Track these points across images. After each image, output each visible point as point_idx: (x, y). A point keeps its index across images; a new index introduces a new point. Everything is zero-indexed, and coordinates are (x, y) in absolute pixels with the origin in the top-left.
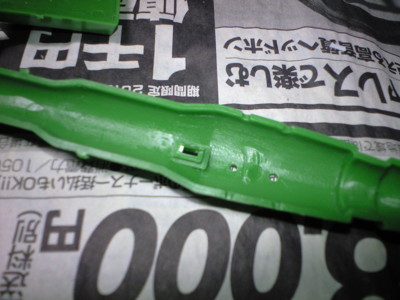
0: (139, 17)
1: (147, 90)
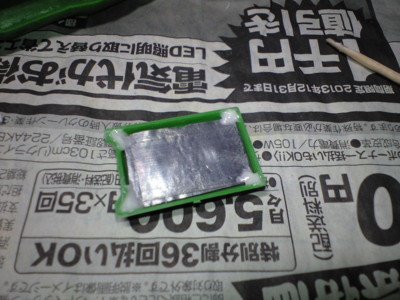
0: (327, 32)
1: (353, 89)
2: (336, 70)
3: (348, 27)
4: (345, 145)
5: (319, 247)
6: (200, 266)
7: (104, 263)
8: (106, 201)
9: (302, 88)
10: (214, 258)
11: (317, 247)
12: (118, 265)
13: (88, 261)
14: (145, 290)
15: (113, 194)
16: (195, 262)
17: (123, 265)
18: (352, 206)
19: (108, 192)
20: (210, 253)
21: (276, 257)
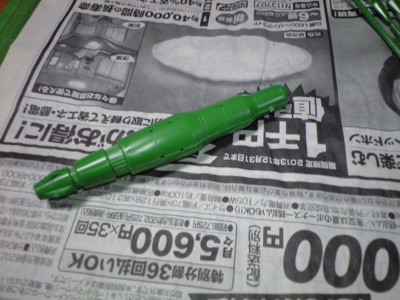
0: (295, 116)
1: (305, 163)
2: (295, 147)
3: (313, 112)
4: (287, 207)
5: (251, 277)
6: (170, 280)
7: (111, 270)
8: (118, 230)
9: (266, 160)
10: (180, 276)
11: (250, 277)
12: (119, 273)
13: (102, 268)
14: (134, 291)
15: (123, 226)
16: (168, 277)
17: (122, 273)
18: (281, 252)
19: (120, 224)
20: (178, 272)
21: (221, 281)
